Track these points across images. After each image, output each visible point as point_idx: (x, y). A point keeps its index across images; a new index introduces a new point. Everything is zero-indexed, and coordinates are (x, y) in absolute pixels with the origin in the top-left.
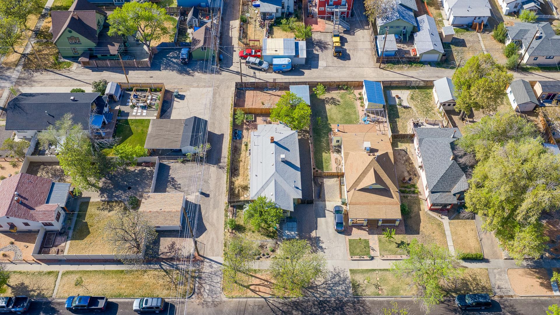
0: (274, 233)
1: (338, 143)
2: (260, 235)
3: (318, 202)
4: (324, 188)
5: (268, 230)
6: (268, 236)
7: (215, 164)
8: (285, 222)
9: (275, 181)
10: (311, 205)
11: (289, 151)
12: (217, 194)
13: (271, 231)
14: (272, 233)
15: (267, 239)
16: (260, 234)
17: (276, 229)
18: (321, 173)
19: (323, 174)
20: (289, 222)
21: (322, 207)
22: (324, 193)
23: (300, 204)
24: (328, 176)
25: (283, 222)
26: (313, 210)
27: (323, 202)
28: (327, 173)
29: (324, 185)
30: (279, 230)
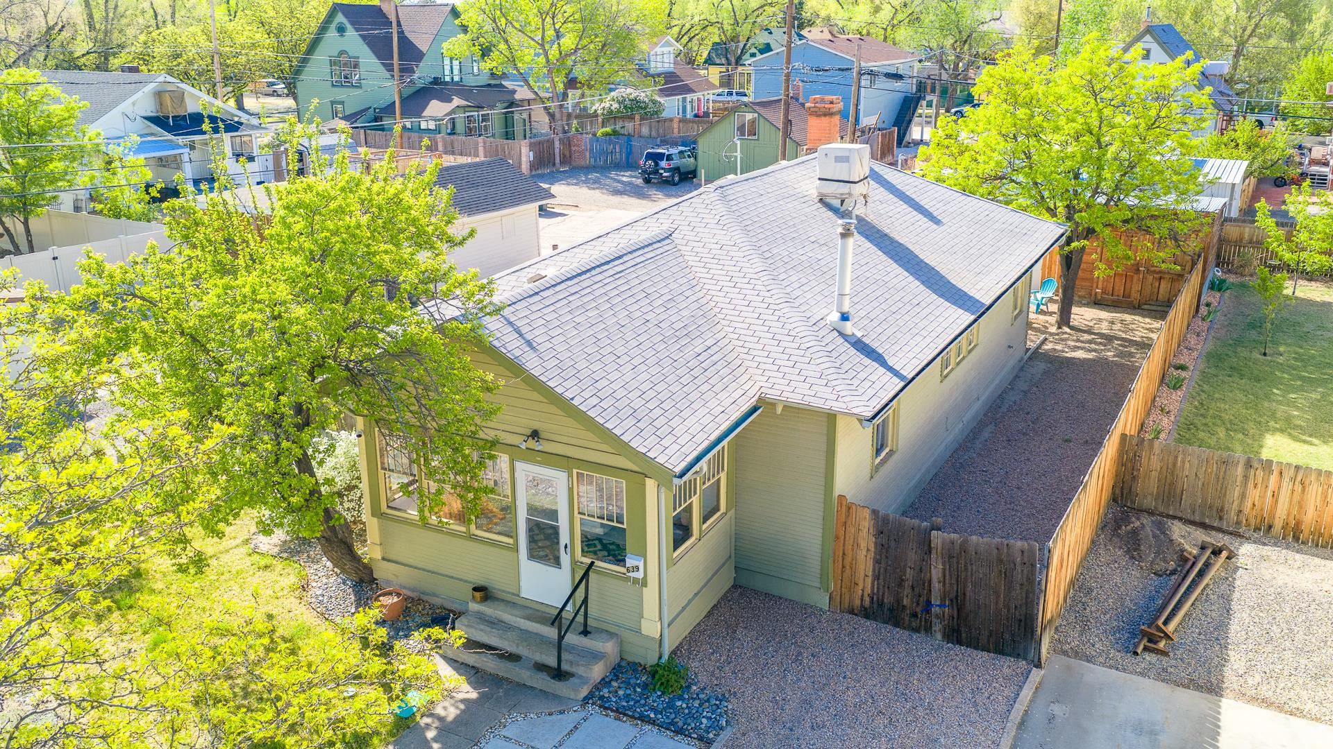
3: (1098, 674)
4: (1227, 597)
8: (575, 692)
9: (664, 239)
17: (405, 723)
18: (1219, 469)
19: (1243, 496)
20: (617, 711)
21: (1153, 733)
22: (1222, 626)
23: (866, 613)
24: (1296, 539)
25: (542, 681)
26: (1002, 708)
27: (1187, 698)
28: (1293, 480)
29: (1228, 580)
30: (430, 734)
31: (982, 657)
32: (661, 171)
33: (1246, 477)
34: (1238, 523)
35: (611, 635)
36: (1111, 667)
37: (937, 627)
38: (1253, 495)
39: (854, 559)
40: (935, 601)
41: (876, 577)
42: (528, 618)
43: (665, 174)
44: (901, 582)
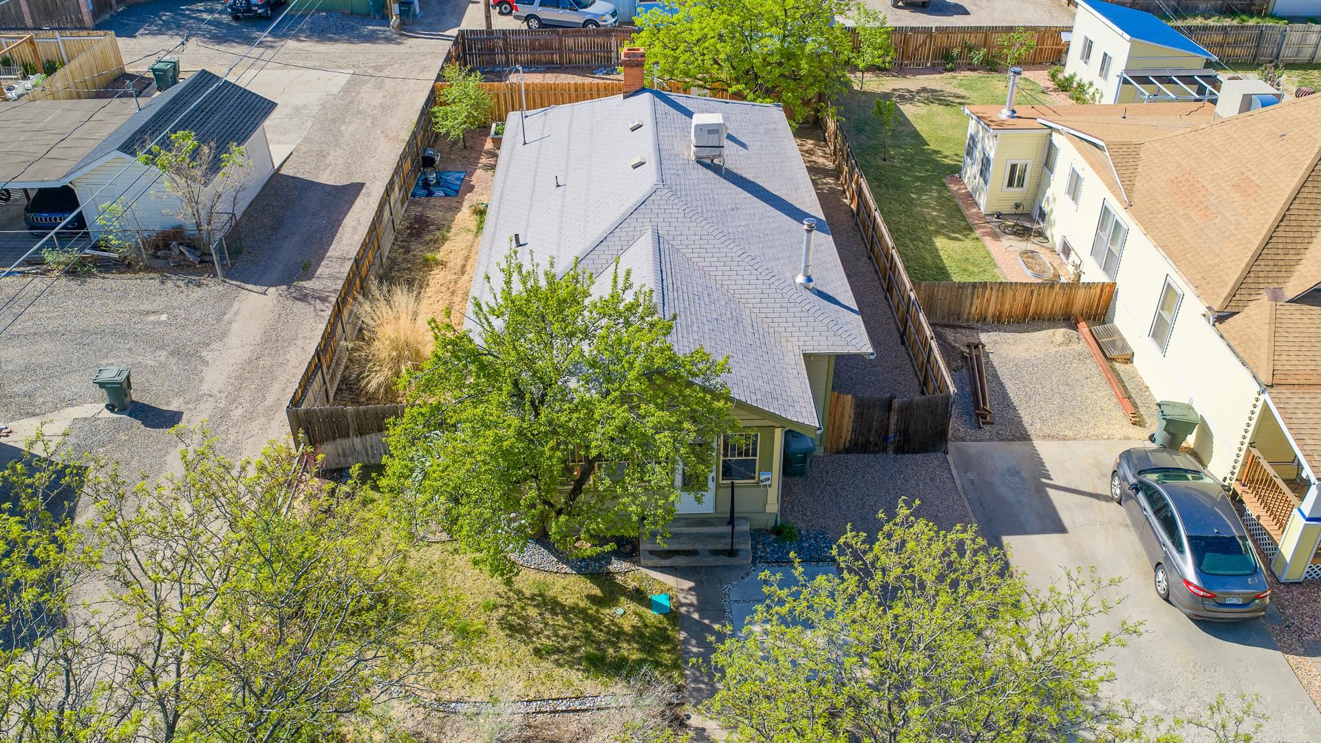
0: (650, 641)
1: (1016, 193)
2: (530, 660)
3: (973, 447)
4: (995, 376)
5: (596, 621)
6: (598, 664)
7: (275, 284)
8: (745, 559)
9: (658, 239)
10: (933, 459)
11: (743, 145)
12: (237, 413)
13: (627, 625)
14: (630, 638)
15: (590, 686)
16: (524, 651)
17: (672, 615)
18: (958, 292)
19: (971, 304)
20: (777, 562)
21: (1018, 473)
22: (1005, 396)
23: (847, 451)
24: (999, 321)
25: (722, 561)
26: (949, 486)
27: (1017, 445)
28: (998, 290)
29: (989, 362)
30: (696, 616)
31: (919, 457)
32: (254, 8)
33: (973, 294)
34: (968, 320)
35: (746, 518)
36: (975, 441)
37: (891, 448)
38: (977, 302)
39: (841, 424)
40: (891, 435)
41: (854, 430)
42: (688, 525)
43: (260, 11)
44: (869, 430)
